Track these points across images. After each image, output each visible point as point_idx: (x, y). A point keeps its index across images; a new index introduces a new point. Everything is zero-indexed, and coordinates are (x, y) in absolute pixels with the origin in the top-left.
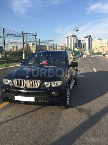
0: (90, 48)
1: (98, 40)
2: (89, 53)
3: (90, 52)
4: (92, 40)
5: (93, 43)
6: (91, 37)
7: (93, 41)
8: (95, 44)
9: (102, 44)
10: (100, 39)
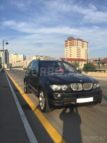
0: (7, 62)
1: (14, 54)
2: (6, 67)
3: (8, 65)
4: (8, 54)
5: (10, 57)
6: (7, 51)
7: (9, 56)
8: (11, 59)
9: (18, 59)
10: (16, 54)
